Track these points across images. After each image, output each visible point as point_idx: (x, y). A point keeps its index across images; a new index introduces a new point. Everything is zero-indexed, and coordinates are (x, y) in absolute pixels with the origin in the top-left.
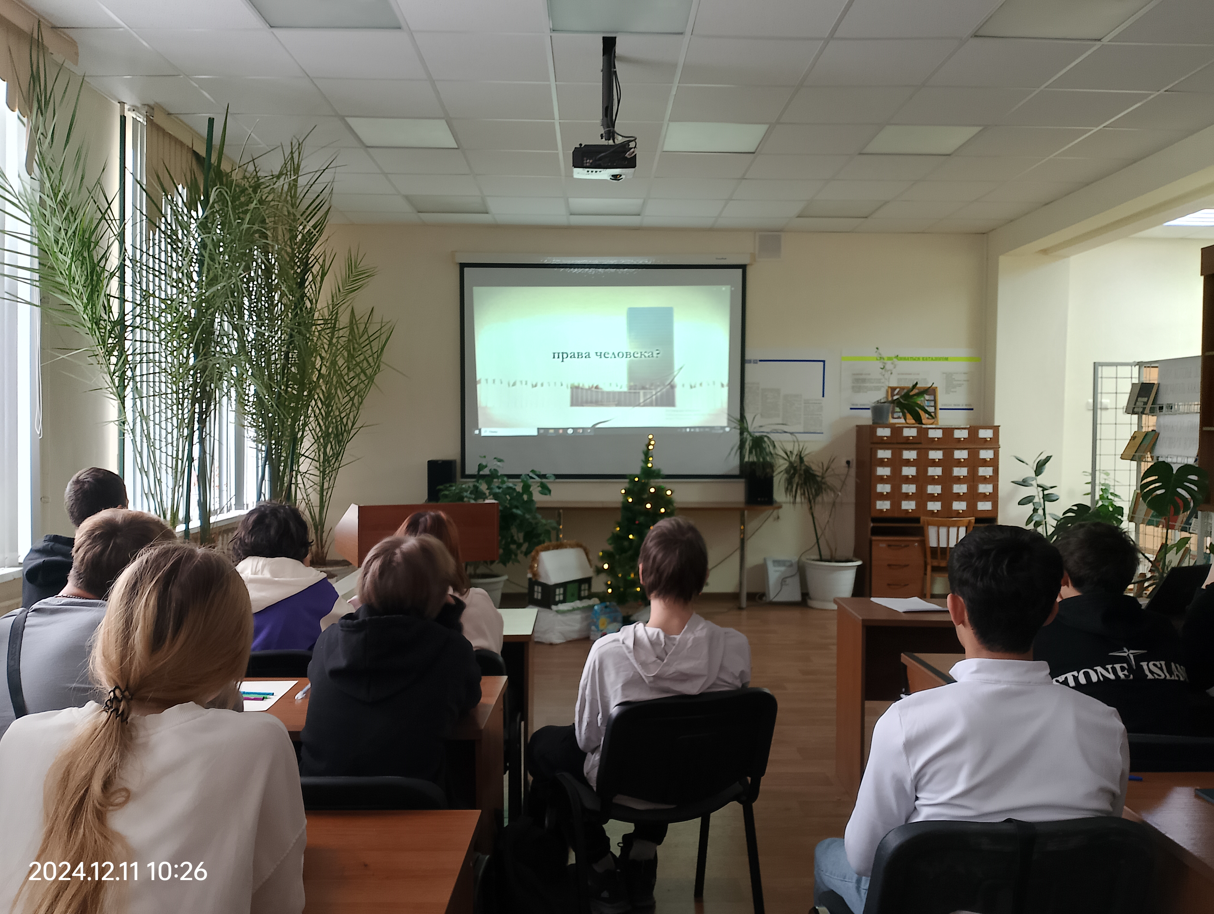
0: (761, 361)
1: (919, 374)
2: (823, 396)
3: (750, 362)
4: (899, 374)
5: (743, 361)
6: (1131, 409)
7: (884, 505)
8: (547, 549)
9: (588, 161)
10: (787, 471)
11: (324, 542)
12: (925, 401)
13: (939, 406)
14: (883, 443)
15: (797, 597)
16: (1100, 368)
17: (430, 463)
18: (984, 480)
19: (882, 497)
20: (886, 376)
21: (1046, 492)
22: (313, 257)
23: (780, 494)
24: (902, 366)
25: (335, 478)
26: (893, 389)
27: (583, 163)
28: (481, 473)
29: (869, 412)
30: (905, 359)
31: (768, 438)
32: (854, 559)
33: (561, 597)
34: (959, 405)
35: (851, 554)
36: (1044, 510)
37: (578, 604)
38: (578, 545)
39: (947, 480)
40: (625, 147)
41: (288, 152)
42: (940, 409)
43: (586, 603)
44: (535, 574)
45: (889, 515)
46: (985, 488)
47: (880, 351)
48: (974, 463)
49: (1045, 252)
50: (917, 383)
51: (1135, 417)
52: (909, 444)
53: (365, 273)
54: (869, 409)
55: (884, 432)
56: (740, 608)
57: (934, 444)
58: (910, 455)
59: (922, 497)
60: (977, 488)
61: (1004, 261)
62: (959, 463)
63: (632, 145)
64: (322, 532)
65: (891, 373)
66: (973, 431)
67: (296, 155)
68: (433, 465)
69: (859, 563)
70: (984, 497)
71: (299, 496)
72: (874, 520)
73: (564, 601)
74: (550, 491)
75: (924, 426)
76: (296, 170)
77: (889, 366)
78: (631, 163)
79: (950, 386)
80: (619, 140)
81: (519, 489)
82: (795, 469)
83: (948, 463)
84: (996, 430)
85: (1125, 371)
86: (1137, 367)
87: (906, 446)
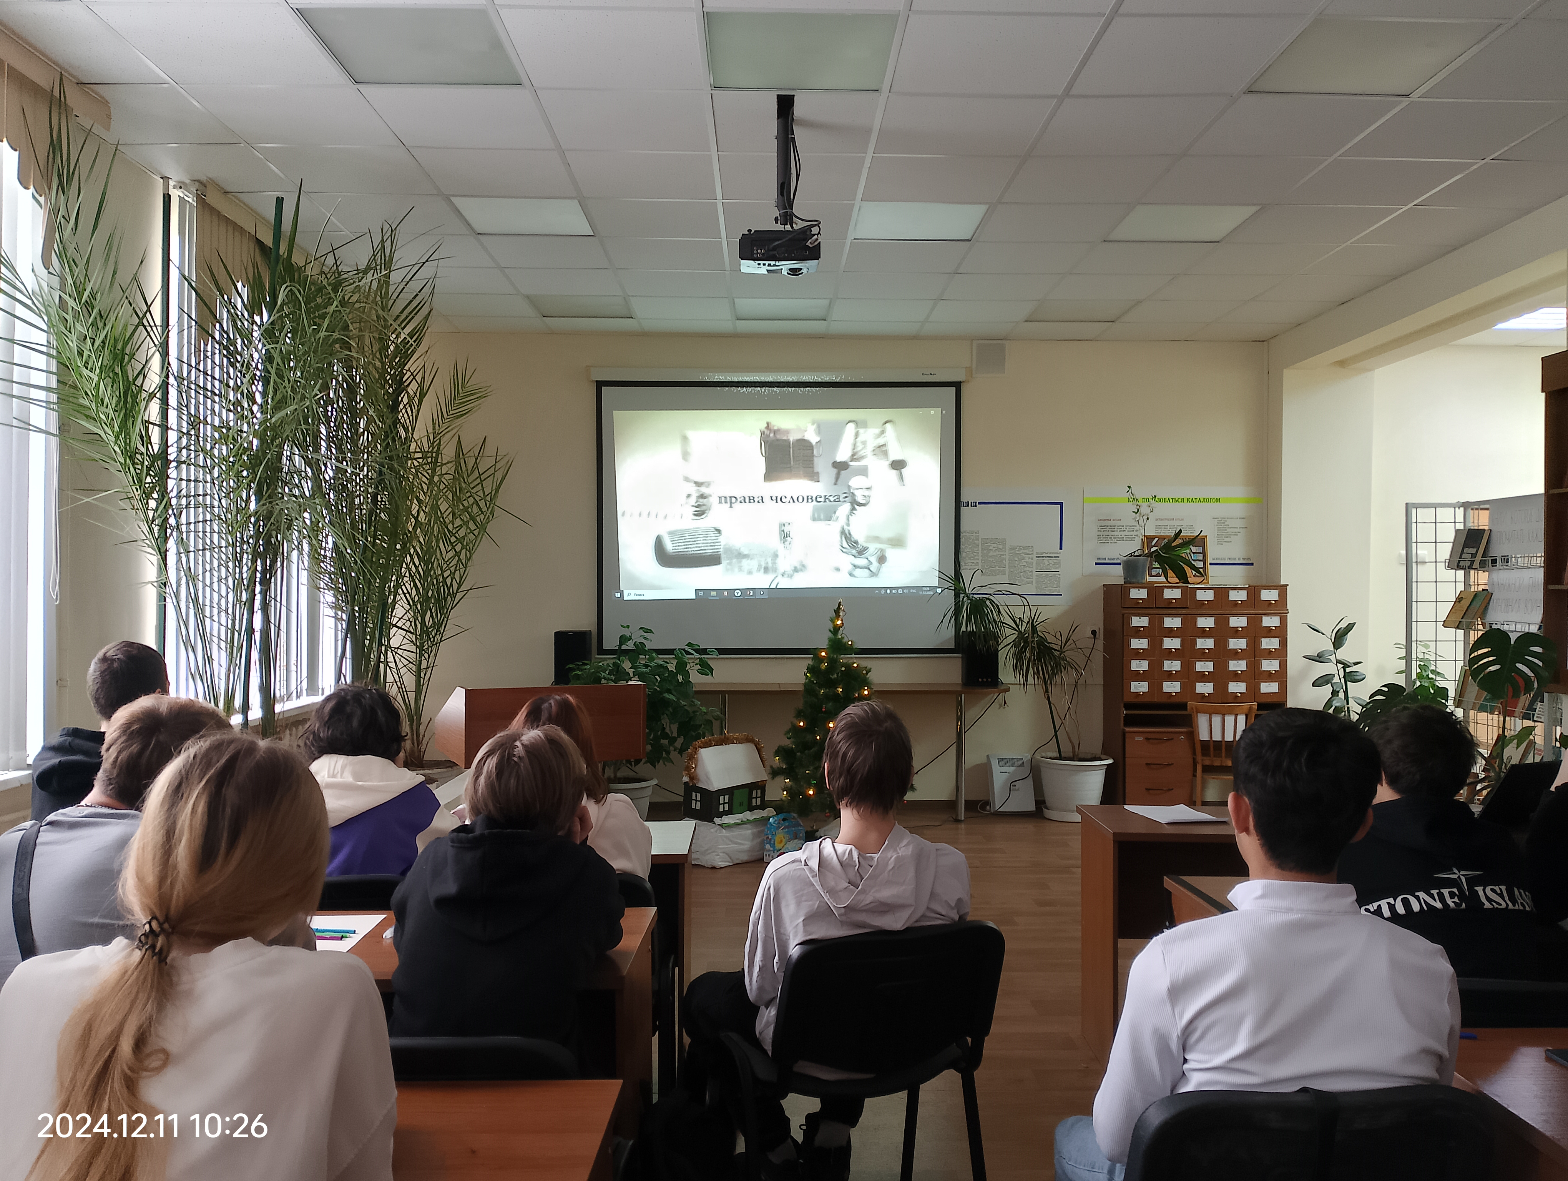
0: (979, 503)
1: (1182, 520)
2: (1061, 548)
3: (967, 504)
4: (1157, 520)
5: (958, 504)
6: (1456, 562)
7: (1140, 687)
8: (708, 745)
9: (759, 251)
10: (1015, 644)
11: (421, 736)
12: (1191, 553)
13: (1210, 560)
14: (1139, 608)
15: (1032, 807)
16: (1414, 510)
17: (557, 634)
18: (1269, 654)
19: (1139, 676)
20: (1141, 522)
21: (1348, 670)
22: (409, 374)
23: (1006, 674)
24: (1161, 509)
25: (436, 655)
26: (1150, 539)
27: (753, 254)
28: (624, 647)
29: (1121, 567)
30: (1164, 500)
31: (992, 601)
32: (1103, 757)
33: (727, 807)
34: (1235, 559)
35: (1098, 750)
36: (1346, 692)
37: (748, 815)
38: (748, 740)
39: (1220, 655)
40: (806, 233)
41: (377, 241)
42: (1211, 564)
43: (758, 814)
44: (692, 778)
45: (1147, 699)
46: (1270, 665)
47: (1133, 490)
48: (1255, 632)
49: (1342, 363)
50: (1180, 531)
51: (1461, 574)
52: (1171, 608)
53: (474, 394)
54: (1119, 564)
55: (1139, 594)
56: (957, 821)
57: (1204, 608)
58: (1173, 622)
59: (1189, 676)
60: (1259, 664)
61: (1290, 376)
62: (1236, 633)
63: (815, 230)
64: (419, 724)
65: (1148, 519)
66: (1253, 591)
67: (388, 244)
68: (562, 638)
69: (1110, 761)
70: (1270, 676)
71: (390, 678)
72: (1128, 706)
73: (730, 812)
74: (712, 670)
75: (1190, 586)
76: (388, 263)
77: (1144, 510)
78: (814, 254)
79: (1224, 535)
80: (799, 225)
81: (672, 667)
82: (1026, 641)
83: (1222, 633)
84: (1283, 590)
85: (1445, 514)
86: (1462, 509)
87: (1169, 612)
